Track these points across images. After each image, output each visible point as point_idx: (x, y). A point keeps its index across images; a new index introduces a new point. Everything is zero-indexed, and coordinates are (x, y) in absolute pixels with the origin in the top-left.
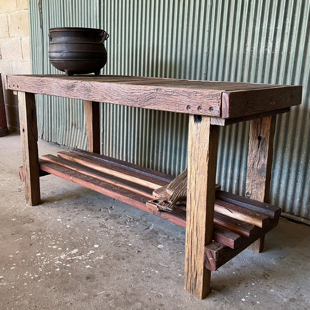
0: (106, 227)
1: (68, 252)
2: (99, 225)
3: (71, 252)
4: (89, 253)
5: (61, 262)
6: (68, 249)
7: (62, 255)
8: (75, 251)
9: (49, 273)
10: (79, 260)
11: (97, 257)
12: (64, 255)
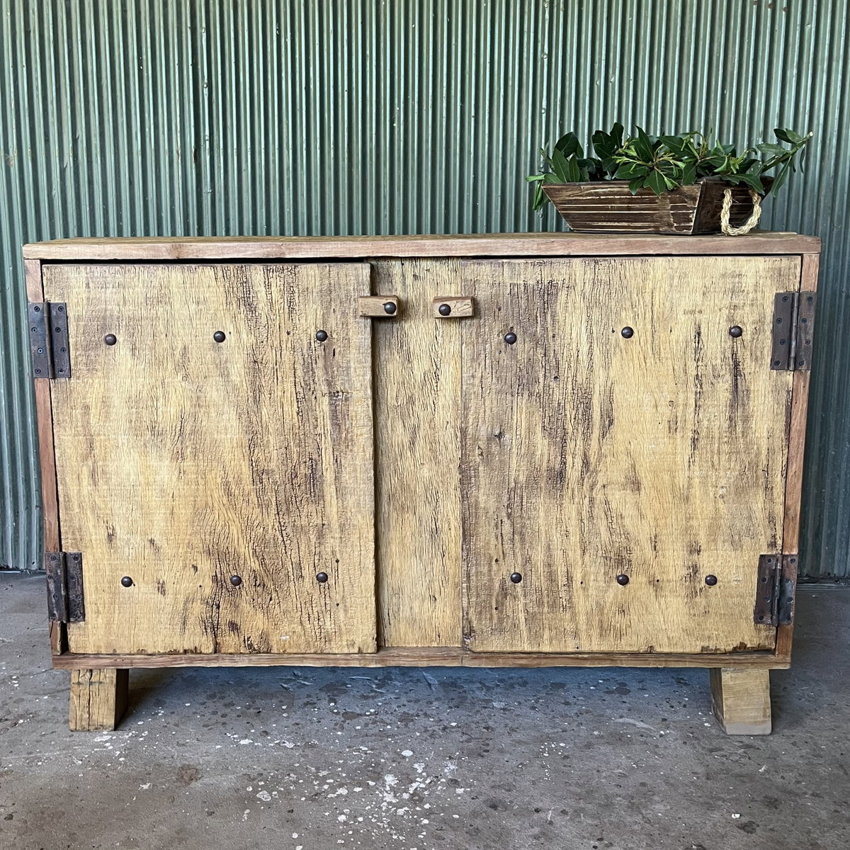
0: (361, 715)
1: (385, 787)
2: (341, 716)
3: (387, 783)
4: (420, 771)
5: (406, 809)
6: (371, 783)
7: (383, 797)
8: (390, 780)
9: (424, 833)
10: (425, 789)
11: (442, 770)
12: (385, 794)
